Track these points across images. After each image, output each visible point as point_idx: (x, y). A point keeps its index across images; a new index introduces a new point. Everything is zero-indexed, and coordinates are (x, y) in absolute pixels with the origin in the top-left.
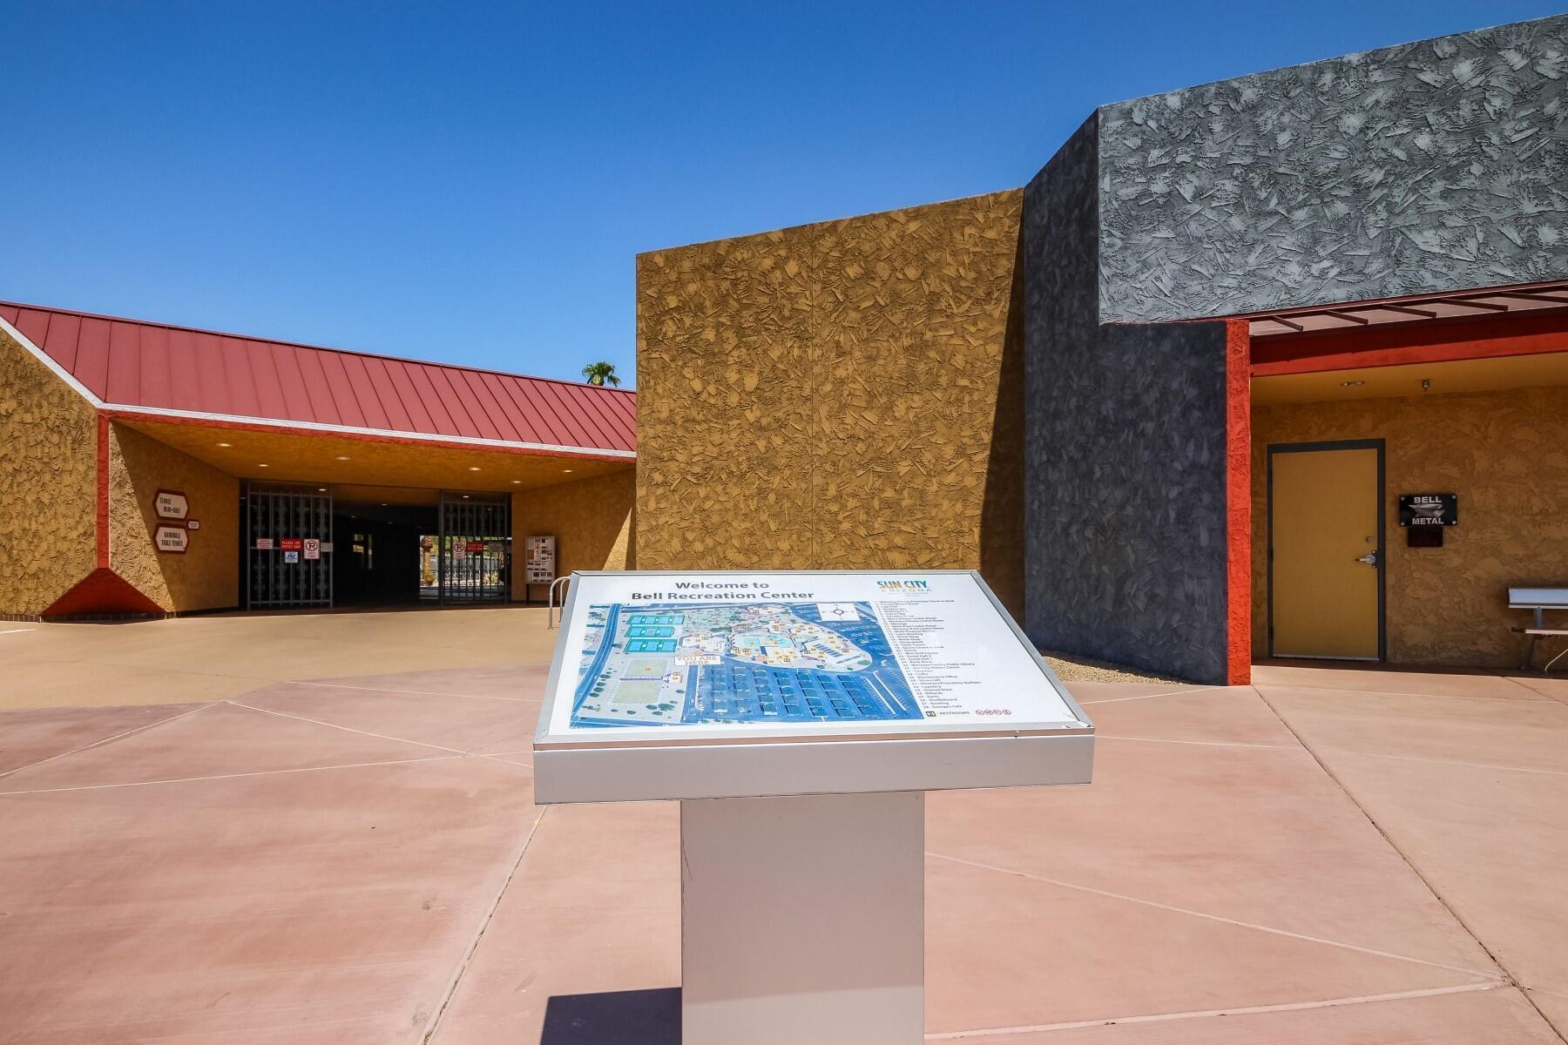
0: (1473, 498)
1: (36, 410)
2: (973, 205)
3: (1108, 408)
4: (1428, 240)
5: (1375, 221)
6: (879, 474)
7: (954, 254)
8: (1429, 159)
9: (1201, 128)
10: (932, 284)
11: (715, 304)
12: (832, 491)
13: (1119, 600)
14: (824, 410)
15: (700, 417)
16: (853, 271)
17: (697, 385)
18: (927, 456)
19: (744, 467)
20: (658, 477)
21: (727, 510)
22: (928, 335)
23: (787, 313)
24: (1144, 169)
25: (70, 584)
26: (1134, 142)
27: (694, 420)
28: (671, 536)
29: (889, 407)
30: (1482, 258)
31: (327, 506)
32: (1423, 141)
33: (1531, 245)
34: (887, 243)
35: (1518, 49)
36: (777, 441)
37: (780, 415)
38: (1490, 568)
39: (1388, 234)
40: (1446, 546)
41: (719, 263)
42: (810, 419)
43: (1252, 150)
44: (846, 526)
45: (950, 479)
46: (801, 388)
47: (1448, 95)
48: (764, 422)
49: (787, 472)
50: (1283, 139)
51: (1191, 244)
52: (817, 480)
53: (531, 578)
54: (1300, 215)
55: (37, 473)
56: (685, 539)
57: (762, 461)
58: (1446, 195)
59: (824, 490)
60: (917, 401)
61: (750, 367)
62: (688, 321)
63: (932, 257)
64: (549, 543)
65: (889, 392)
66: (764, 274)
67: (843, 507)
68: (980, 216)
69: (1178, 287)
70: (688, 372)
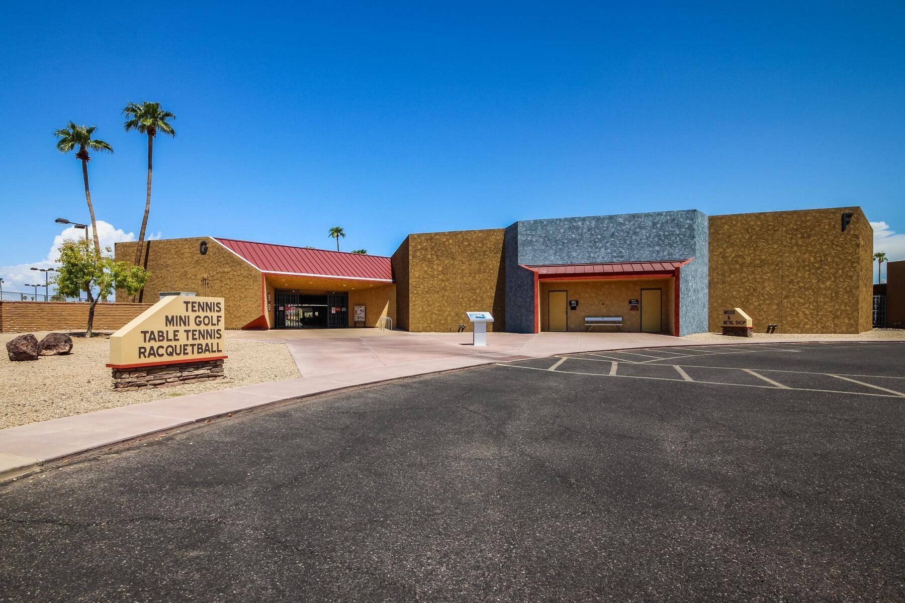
0: (581, 301)
1: (239, 271)
2: (494, 231)
3: (519, 282)
4: (574, 254)
5: (566, 249)
6: (472, 293)
7: (489, 241)
8: (574, 239)
9: (536, 229)
10: (484, 248)
11: (431, 249)
12: (461, 296)
13: (521, 320)
14: (459, 277)
15: (427, 277)
16: (466, 243)
17: (426, 269)
18: (483, 289)
19: (438, 290)
20: (415, 292)
21: (434, 301)
22: (484, 260)
23: (449, 252)
24: (527, 235)
25: (252, 320)
26: (525, 229)
27: (425, 278)
28: (419, 307)
29: (475, 276)
30: (582, 258)
31: (297, 296)
32: (573, 236)
33: (589, 257)
34: (474, 237)
35: (588, 221)
36: (447, 284)
37: (448, 277)
38: (583, 314)
39: (568, 252)
40: (577, 310)
41: (431, 239)
42: (455, 279)
43: (545, 234)
44: (464, 305)
45: (489, 294)
46: (453, 271)
47: (577, 228)
48: (444, 279)
49: (450, 291)
50: (551, 232)
51: (535, 250)
52: (457, 293)
53: (356, 319)
54: (554, 247)
55: (239, 289)
56: (423, 308)
57: (443, 289)
58: (577, 246)
59: (459, 296)
60: (481, 276)
61: (440, 265)
62: (423, 252)
63: (485, 242)
64: (363, 308)
65: (475, 273)
66: (443, 242)
67: (463, 300)
68: (496, 234)
69: (533, 259)
70: (423, 265)
